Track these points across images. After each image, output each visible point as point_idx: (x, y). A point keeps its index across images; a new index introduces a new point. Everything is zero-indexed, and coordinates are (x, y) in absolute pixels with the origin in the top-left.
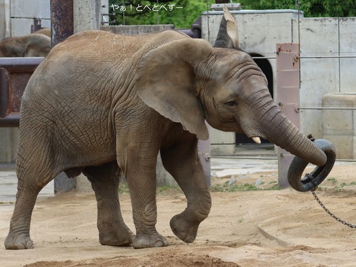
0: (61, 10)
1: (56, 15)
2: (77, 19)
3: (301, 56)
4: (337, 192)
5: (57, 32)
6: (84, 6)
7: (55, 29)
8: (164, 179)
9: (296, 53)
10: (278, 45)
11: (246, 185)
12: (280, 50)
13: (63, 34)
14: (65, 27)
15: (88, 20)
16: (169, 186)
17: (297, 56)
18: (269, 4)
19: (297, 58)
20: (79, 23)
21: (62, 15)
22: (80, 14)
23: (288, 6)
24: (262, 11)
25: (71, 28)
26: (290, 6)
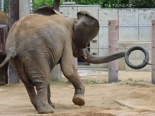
0: (13, 5)
1: (11, 7)
2: (20, 8)
3: (119, 26)
4: (135, 84)
5: (11, 14)
6: (24, 3)
7: (10, 13)
8: (57, 78)
9: (117, 24)
10: (109, 21)
11: (91, 81)
12: (110, 23)
13: (14, 15)
14: (15, 12)
15: (25, 9)
16: (59, 81)
17: (118, 26)
18: (85, 2)
19: (117, 27)
20: (21, 10)
21: (14, 7)
22: (22, 6)
23: (93, 3)
24: (86, 5)
25: (17, 12)
26: (94, 3)
